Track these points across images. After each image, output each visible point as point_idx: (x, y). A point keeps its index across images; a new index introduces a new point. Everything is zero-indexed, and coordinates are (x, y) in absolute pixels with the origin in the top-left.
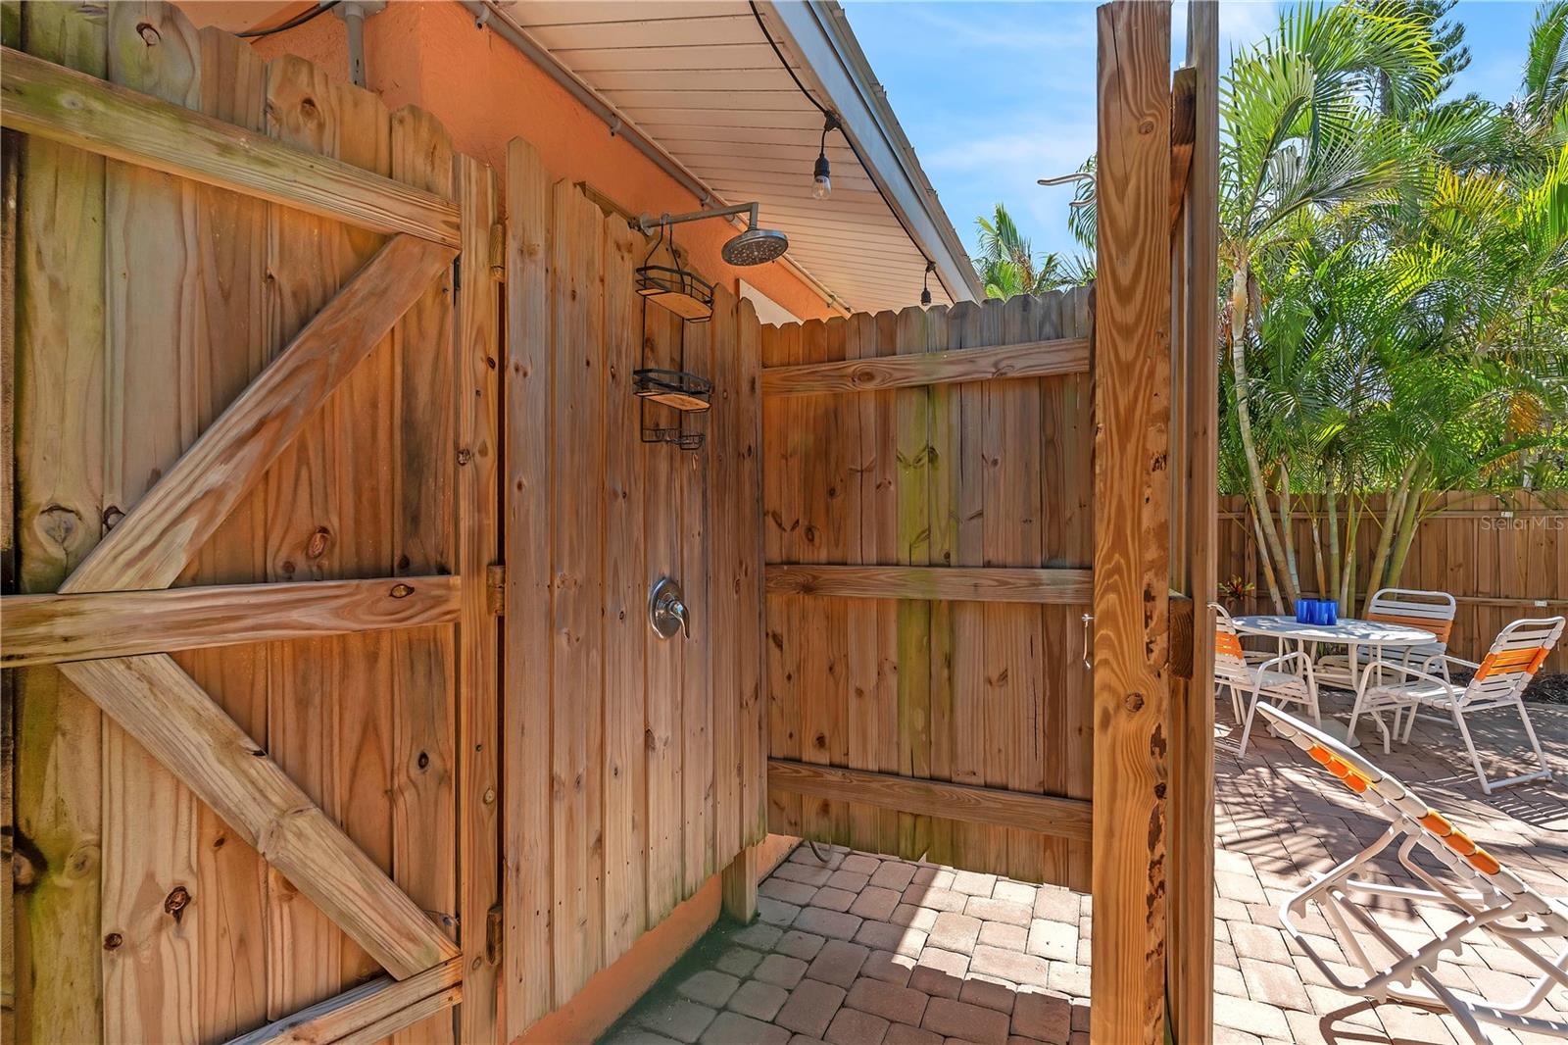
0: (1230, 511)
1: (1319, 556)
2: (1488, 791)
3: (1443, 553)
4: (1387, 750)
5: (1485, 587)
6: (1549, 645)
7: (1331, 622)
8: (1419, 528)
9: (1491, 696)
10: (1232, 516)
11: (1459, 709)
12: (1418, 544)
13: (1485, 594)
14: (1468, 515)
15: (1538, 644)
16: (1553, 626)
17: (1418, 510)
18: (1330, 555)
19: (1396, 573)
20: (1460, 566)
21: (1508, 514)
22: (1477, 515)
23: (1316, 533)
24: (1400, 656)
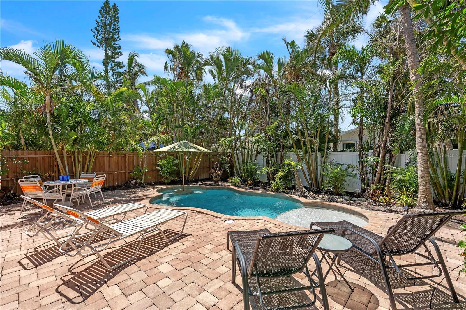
0: (50, 155)
1: (74, 165)
2: (92, 207)
3: (100, 164)
4: (78, 205)
5: (107, 170)
6: (104, 180)
7: (68, 180)
8: (95, 158)
9: (95, 190)
10: (51, 156)
11: (88, 193)
12: (95, 162)
13: (107, 171)
14: (104, 156)
15: (102, 179)
16: (104, 176)
17: (94, 155)
18: (76, 165)
19: (90, 168)
20: (103, 166)
21: (111, 156)
22: (105, 156)
23: (73, 160)
24: (83, 186)
